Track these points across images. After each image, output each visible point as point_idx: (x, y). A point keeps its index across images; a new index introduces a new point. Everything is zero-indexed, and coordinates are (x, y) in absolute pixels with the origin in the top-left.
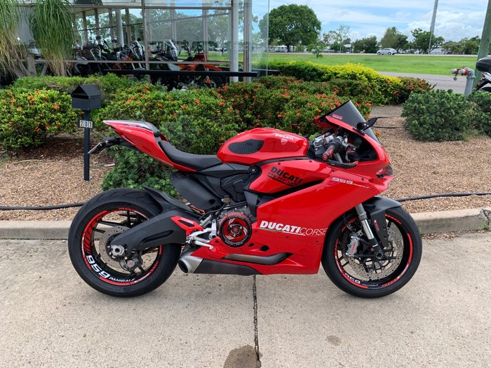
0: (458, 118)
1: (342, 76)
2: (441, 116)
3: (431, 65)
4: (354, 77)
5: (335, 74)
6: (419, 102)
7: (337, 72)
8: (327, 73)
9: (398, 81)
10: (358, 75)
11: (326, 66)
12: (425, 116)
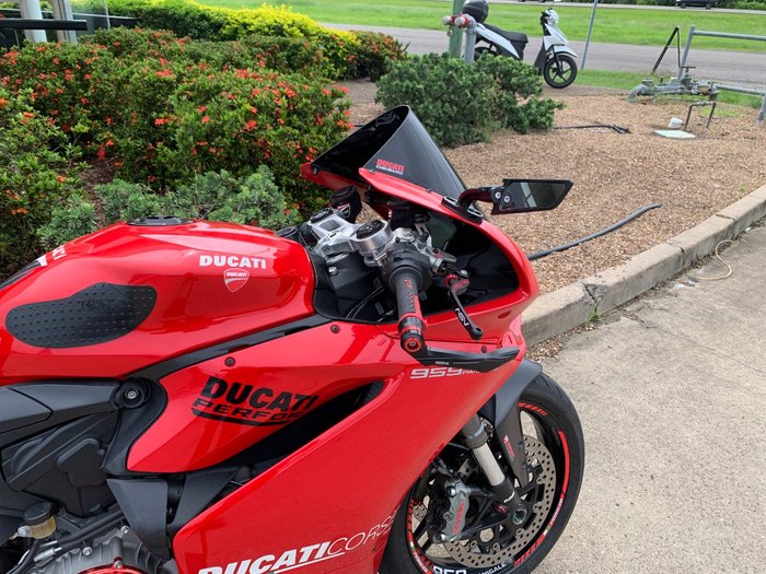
0: (475, 103)
1: (258, 30)
2: (451, 102)
3: (376, 11)
4: (279, 30)
5: (245, 25)
6: (411, 78)
7: (247, 21)
8: (228, 24)
9: (352, 38)
10: (286, 27)
11: (223, 10)
12: (426, 103)
